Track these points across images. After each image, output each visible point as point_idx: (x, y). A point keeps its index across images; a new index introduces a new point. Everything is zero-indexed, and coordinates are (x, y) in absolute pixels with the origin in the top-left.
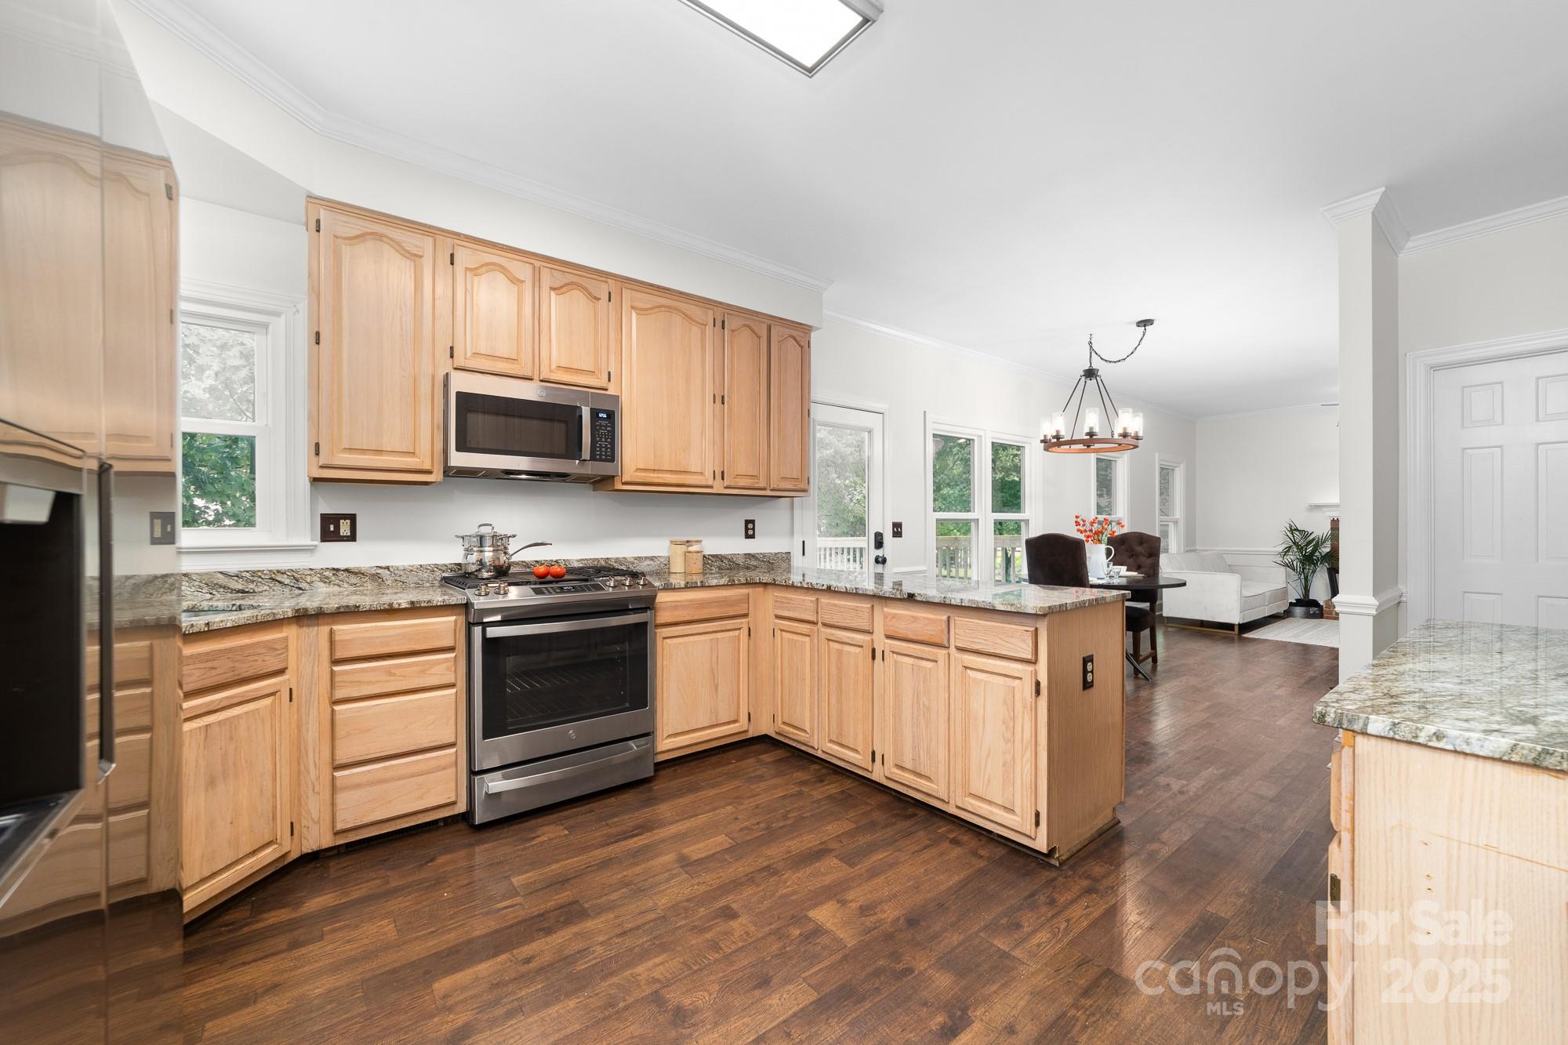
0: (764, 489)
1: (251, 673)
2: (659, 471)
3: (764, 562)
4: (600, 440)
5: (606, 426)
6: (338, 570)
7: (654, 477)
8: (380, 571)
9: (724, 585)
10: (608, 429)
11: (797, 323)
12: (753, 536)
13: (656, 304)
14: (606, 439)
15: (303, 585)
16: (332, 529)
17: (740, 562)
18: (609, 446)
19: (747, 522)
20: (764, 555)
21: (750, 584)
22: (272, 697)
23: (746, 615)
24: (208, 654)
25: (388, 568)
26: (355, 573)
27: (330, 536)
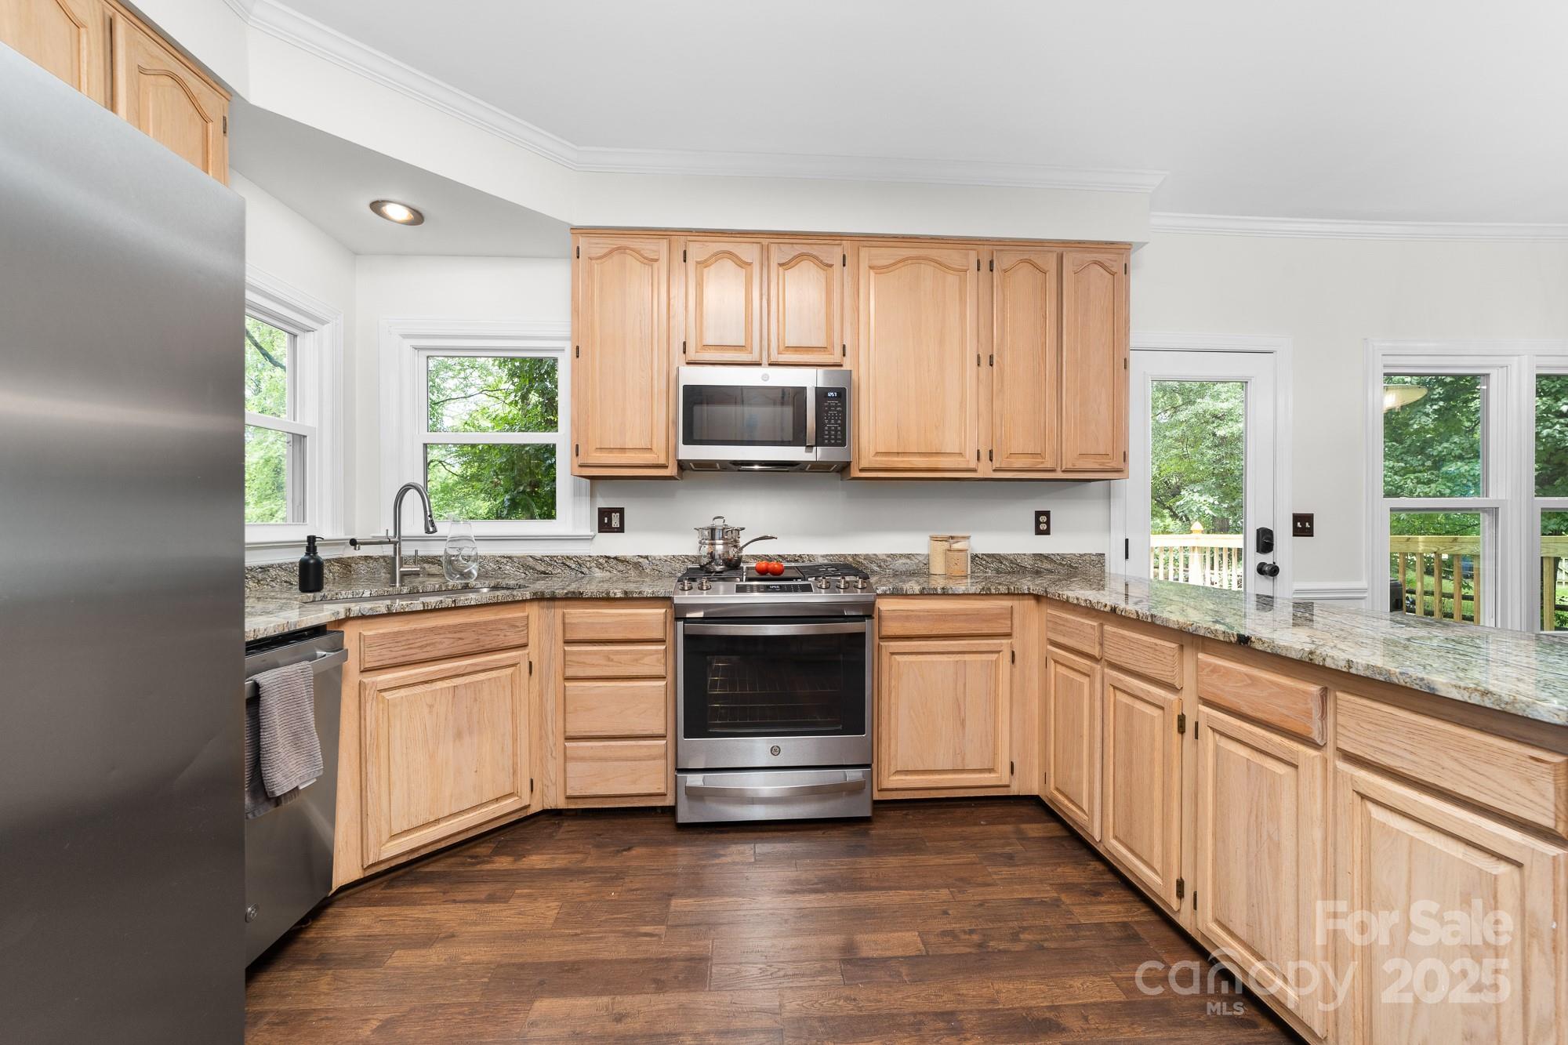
0: (1053, 471)
1: (494, 645)
2: (905, 454)
3: (1064, 565)
4: (829, 423)
5: (836, 406)
6: (609, 558)
7: (898, 461)
8: (641, 560)
9: (975, 594)
10: (838, 409)
11: (1107, 243)
12: (1047, 532)
13: (901, 258)
14: (836, 421)
15: (585, 570)
16: (606, 521)
17: (1028, 564)
18: (839, 428)
19: (1038, 514)
20: (1063, 557)
21: (1014, 594)
22: (513, 668)
23: (1008, 635)
24: (455, 626)
25: (647, 557)
26: (622, 561)
27: (605, 527)
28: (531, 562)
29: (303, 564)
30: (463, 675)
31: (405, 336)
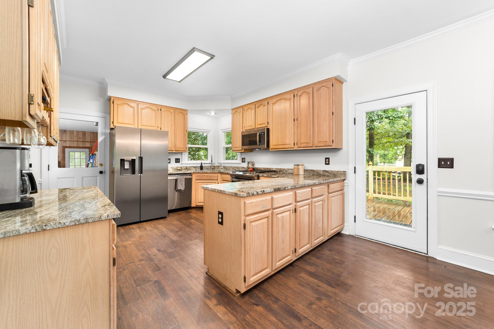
0: (312, 147)
1: (212, 179)
2: (278, 145)
4: (262, 140)
5: (263, 136)
6: (242, 167)
7: (277, 147)
11: (327, 79)
12: (328, 164)
16: (243, 160)
19: (326, 159)
27: (243, 162)
28: (233, 168)
29: (201, 166)
30: (208, 183)
31: (221, 130)
